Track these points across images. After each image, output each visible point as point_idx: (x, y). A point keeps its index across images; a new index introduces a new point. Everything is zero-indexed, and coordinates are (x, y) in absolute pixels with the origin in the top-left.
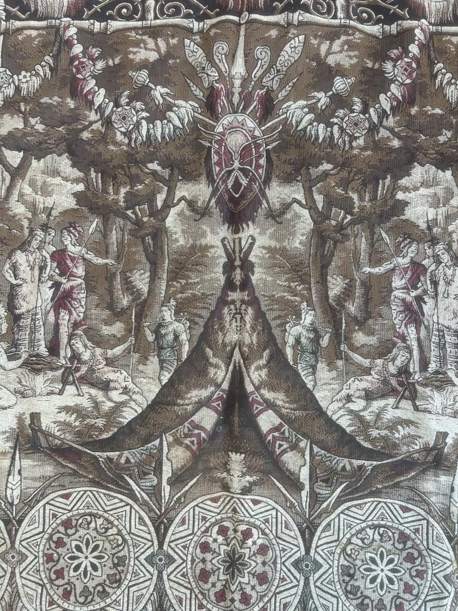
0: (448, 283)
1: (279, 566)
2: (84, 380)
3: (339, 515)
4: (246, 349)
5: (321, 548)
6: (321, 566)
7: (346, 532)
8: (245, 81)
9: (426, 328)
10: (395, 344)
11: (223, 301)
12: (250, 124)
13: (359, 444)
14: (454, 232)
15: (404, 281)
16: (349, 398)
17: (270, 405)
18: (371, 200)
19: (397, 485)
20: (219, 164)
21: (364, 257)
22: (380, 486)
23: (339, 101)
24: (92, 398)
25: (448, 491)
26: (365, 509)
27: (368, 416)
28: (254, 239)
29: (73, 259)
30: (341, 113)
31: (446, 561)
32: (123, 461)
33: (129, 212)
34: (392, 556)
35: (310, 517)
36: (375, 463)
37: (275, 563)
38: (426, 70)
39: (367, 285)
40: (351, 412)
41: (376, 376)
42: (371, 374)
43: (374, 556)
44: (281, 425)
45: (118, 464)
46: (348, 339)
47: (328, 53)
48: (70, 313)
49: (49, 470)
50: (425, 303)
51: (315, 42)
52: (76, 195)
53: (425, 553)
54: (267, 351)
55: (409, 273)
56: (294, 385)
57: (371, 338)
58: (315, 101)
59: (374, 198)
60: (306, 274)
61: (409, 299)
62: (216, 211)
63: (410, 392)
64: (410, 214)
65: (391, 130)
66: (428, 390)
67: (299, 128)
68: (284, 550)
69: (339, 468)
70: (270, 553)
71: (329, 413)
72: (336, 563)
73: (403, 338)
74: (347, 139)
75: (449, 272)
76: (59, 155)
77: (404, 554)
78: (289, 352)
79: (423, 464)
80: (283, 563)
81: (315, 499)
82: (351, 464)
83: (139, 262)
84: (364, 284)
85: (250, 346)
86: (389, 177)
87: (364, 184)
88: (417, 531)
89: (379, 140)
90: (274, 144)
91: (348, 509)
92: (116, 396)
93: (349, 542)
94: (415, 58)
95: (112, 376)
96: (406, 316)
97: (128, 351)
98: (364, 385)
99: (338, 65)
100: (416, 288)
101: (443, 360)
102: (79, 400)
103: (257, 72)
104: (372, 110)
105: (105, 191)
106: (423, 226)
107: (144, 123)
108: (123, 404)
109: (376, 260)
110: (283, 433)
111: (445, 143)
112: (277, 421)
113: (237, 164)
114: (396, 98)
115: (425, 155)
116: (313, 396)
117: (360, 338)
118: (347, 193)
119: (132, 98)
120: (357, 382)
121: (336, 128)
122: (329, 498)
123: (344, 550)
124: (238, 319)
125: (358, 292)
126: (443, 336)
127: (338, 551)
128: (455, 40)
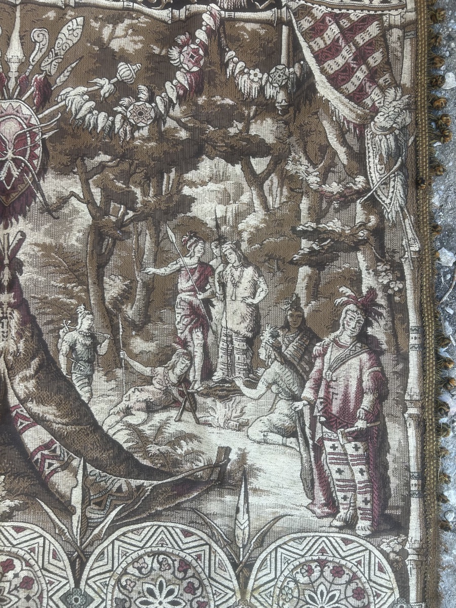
0: (235, 285)
1: (45, 601)
3: (113, 542)
4: (10, 358)
5: (93, 579)
6: (93, 600)
7: (121, 560)
8: (23, 64)
9: (214, 333)
10: (174, 351)
12: (26, 111)
13: (137, 461)
14: (244, 230)
15: (190, 283)
16: (128, 412)
17: (38, 420)
18: (155, 196)
19: (178, 507)
21: (147, 256)
22: (159, 509)
23: (124, 89)
25: (234, 512)
26: (143, 535)
27: (147, 430)
28: (24, 235)
30: (125, 101)
31: (228, 591)
34: (172, 587)
35: (81, 545)
36: (155, 483)
37: (41, 597)
38: (216, 58)
39: (150, 286)
40: (129, 426)
41: (158, 386)
42: (152, 384)
43: (152, 587)
44: (52, 442)
46: (126, 346)
47: (112, 37)
50: (213, 306)
51: (96, 25)
53: (206, 582)
54: (37, 360)
55: (197, 274)
56: (67, 397)
57: (150, 344)
58: (96, 87)
59: (158, 193)
60: (83, 274)
61: (196, 302)
63: (190, 403)
64: (197, 210)
65: (178, 120)
66: (209, 401)
67: (78, 117)
68: (51, 583)
69: (114, 489)
70: (35, 587)
71: (105, 428)
72: (109, 596)
73: (184, 344)
74: (128, 128)
75: (237, 273)
77: (185, 584)
78: (62, 361)
79: (207, 482)
80: (50, 598)
81: (87, 524)
82: (128, 484)
84: (145, 285)
85: (16, 354)
86: (173, 170)
87: (147, 178)
88: (199, 557)
89: (165, 131)
90: (51, 133)
91: (124, 534)
93: (125, 572)
94: (202, 44)
96: (192, 320)
98: (144, 396)
99: (122, 50)
100: (204, 291)
101: (230, 367)
103: (35, 56)
104: (158, 99)
106: (211, 223)
109: (159, 261)
110: (54, 451)
111: (236, 135)
112: (47, 437)
113: (10, 154)
114: (182, 86)
115: (214, 147)
116: (89, 409)
117: (139, 344)
118: (128, 187)
120: (137, 393)
121: (119, 117)
122: (101, 522)
123: (119, 581)
124: (5, 324)
125: (139, 294)
126: (232, 342)
127: (113, 582)
128: (249, 26)
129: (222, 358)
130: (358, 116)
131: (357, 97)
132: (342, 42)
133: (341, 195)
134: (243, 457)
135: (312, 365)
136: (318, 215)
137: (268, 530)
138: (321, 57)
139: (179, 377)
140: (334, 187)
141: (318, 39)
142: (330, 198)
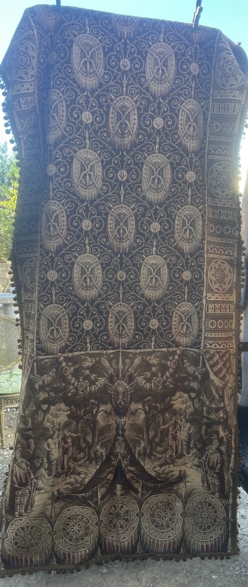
0: (184, 427)
2: (72, 473)
3: (150, 499)
5: (144, 509)
6: (144, 514)
7: (152, 504)
8: (123, 370)
9: (178, 441)
11: (115, 440)
12: (125, 384)
13: (157, 479)
15: (172, 428)
16: (155, 467)
17: (130, 471)
19: (168, 490)
20: (114, 398)
21: (161, 423)
22: (162, 491)
23: (154, 374)
24: (75, 479)
25: (182, 488)
26: (158, 497)
28: (126, 422)
29: (67, 437)
31: (180, 509)
32: (87, 496)
33: (85, 417)
34: (165, 510)
35: (141, 501)
36: (162, 484)
37: (130, 515)
38: (181, 362)
40: (155, 471)
43: (160, 510)
44: (133, 476)
45: (85, 497)
46: (155, 449)
47: (150, 360)
48: (68, 455)
49: (63, 504)
50: (178, 433)
51: (145, 357)
52: (67, 416)
54: (130, 455)
55: (174, 425)
56: (138, 465)
58: (146, 376)
59: (164, 404)
60: (143, 432)
61: (173, 433)
62: (113, 413)
64: (175, 407)
65: (170, 382)
67: (141, 385)
68: (133, 511)
69: (151, 486)
70: (129, 512)
71: (148, 472)
72: (149, 513)
73: (171, 447)
75: (185, 424)
76: (61, 403)
77: (169, 508)
78: (137, 456)
80: (133, 515)
81: (143, 495)
82: (154, 485)
83: (89, 432)
84: (161, 431)
85: (124, 454)
86: (169, 397)
87: (161, 401)
90: (133, 391)
91: (153, 497)
92: (82, 476)
93: (153, 507)
94: (177, 360)
95: (81, 470)
96: (172, 439)
97: (85, 461)
99: (153, 363)
100: (175, 429)
102: (70, 480)
103: (127, 367)
105: (77, 412)
106: (178, 410)
107: (88, 387)
108: (85, 478)
109: (164, 424)
110: (134, 478)
111: (186, 385)
114: (171, 372)
115: (180, 389)
117: (159, 449)
118: (156, 405)
119: (84, 379)
120: (157, 462)
122: (147, 494)
123: (151, 509)
124: (120, 445)
125: (159, 434)
126: (183, 442)
128: (191, 352)
129: (180, 447)
130: (223, 385)
131: (223, 379)
132: (220, 361)
133: (216, 408)
134: (185, 471)
135: (205, 452)
136: (208, 412)
137: (191, 493)
138: (212, 367)
139: (170, 456)
140: (214, 406)
141: (211, 361)
142: (212, 409)
